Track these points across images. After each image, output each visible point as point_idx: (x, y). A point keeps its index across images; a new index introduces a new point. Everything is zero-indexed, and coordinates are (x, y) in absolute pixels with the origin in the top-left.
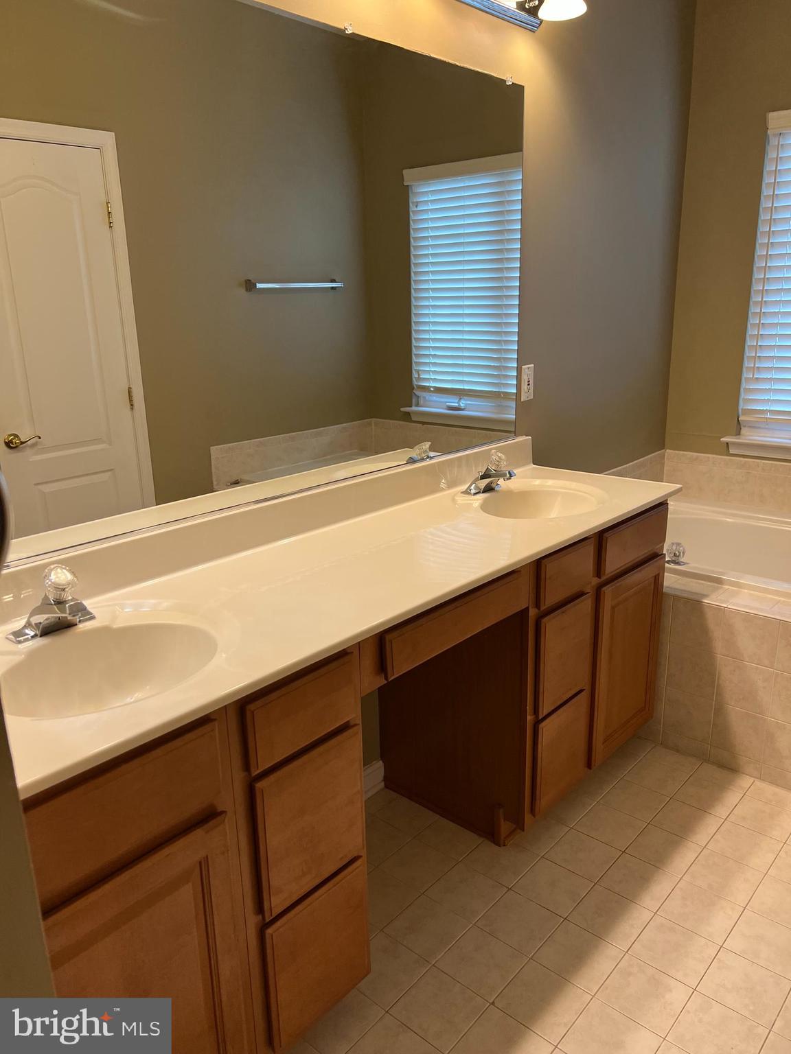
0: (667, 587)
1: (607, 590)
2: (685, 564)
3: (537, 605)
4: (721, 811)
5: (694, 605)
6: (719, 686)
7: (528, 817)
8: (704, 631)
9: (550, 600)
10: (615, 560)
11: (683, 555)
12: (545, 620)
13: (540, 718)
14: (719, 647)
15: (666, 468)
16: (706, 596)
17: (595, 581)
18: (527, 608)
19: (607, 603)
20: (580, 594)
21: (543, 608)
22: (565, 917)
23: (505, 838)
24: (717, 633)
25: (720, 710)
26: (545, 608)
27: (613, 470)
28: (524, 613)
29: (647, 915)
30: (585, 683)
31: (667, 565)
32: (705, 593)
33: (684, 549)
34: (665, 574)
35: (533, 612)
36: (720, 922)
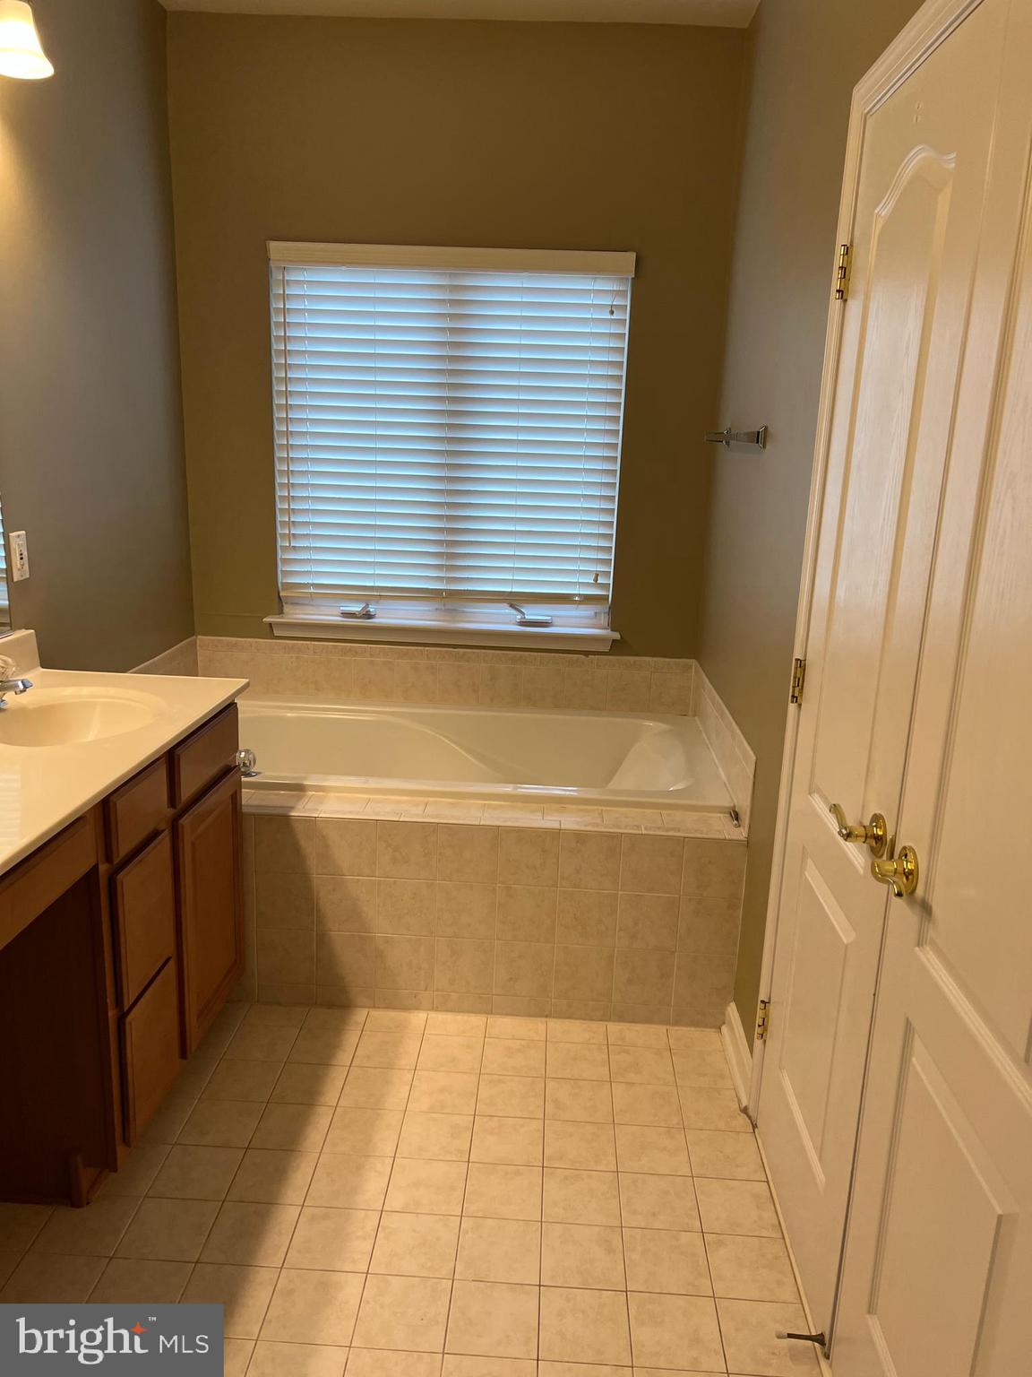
0: (247, 806)
1: (185, 821)
2: (257, 774)
3: (108, 859)
4: (343, 1057)
5: (280, 822)
6: (318, 911)
7: (121, 1150)
8: (297, 850)
9: (124, 848)
10: (190, 784)
11: (254, 763)
12: (120, 876)
13: (126, 1009)
14: (313, 864)
15: (199, 658)
16: (292, 808)
17: (170, 812)
18: (96, 867)
19: (187, 838)
20: (155, 834)
21: (116, 861)
22: (195, 1260)
23: (88, 1192)
24: (310, 849)
25: (323, 940)
26: (119, 860)
27: (140, 667)
28: (94, 871)
29: (294, 1211)
30: (170, 950)
31: (243, 779)
32: (289, 805)
33: (254, 756)
34: (243, 790)
35: (103, 868)
36: (373, 1185)
